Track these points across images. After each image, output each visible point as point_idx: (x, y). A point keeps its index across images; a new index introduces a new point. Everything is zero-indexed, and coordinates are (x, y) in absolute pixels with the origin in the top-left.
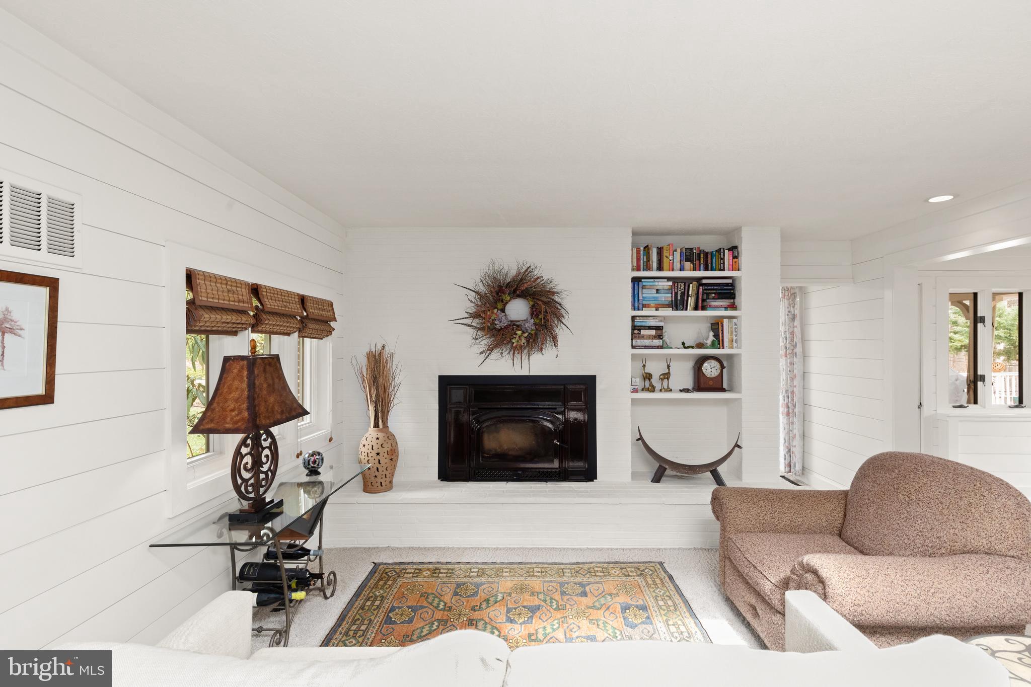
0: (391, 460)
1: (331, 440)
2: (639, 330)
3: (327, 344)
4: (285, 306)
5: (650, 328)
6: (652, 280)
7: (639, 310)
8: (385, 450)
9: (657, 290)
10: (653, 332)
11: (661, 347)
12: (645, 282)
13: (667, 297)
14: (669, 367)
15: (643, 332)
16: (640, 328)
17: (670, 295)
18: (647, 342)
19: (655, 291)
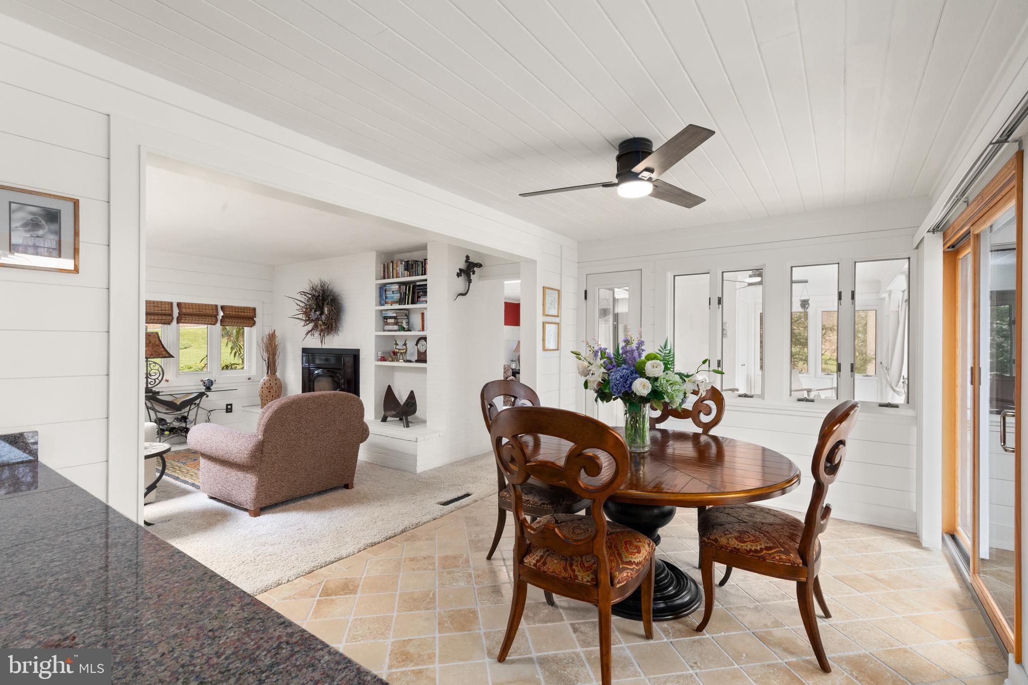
0: (270, 392)
1: (249, 379)
2: (387, 319)
3: (254, 329)
4: (200, 311)
5: (391, 318)
6: (390, 285)
7: (383, 305)
8: (266, 386)
9: (393, 292)
10: (392, 321)
11: (399, 330)
12: (388, 287)
13: (397, 296)
14: (405, 344)
15: (389, 321)
16: (386, 318)
17: (399, 295)
18: (391, 327)
19: (391, 292)
